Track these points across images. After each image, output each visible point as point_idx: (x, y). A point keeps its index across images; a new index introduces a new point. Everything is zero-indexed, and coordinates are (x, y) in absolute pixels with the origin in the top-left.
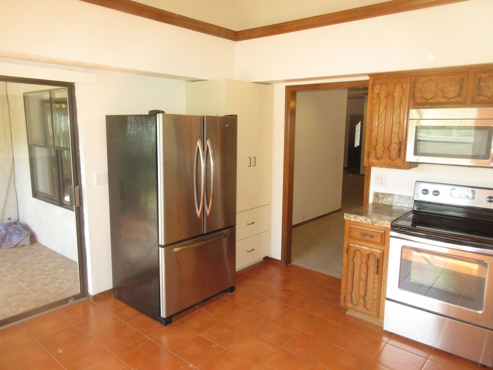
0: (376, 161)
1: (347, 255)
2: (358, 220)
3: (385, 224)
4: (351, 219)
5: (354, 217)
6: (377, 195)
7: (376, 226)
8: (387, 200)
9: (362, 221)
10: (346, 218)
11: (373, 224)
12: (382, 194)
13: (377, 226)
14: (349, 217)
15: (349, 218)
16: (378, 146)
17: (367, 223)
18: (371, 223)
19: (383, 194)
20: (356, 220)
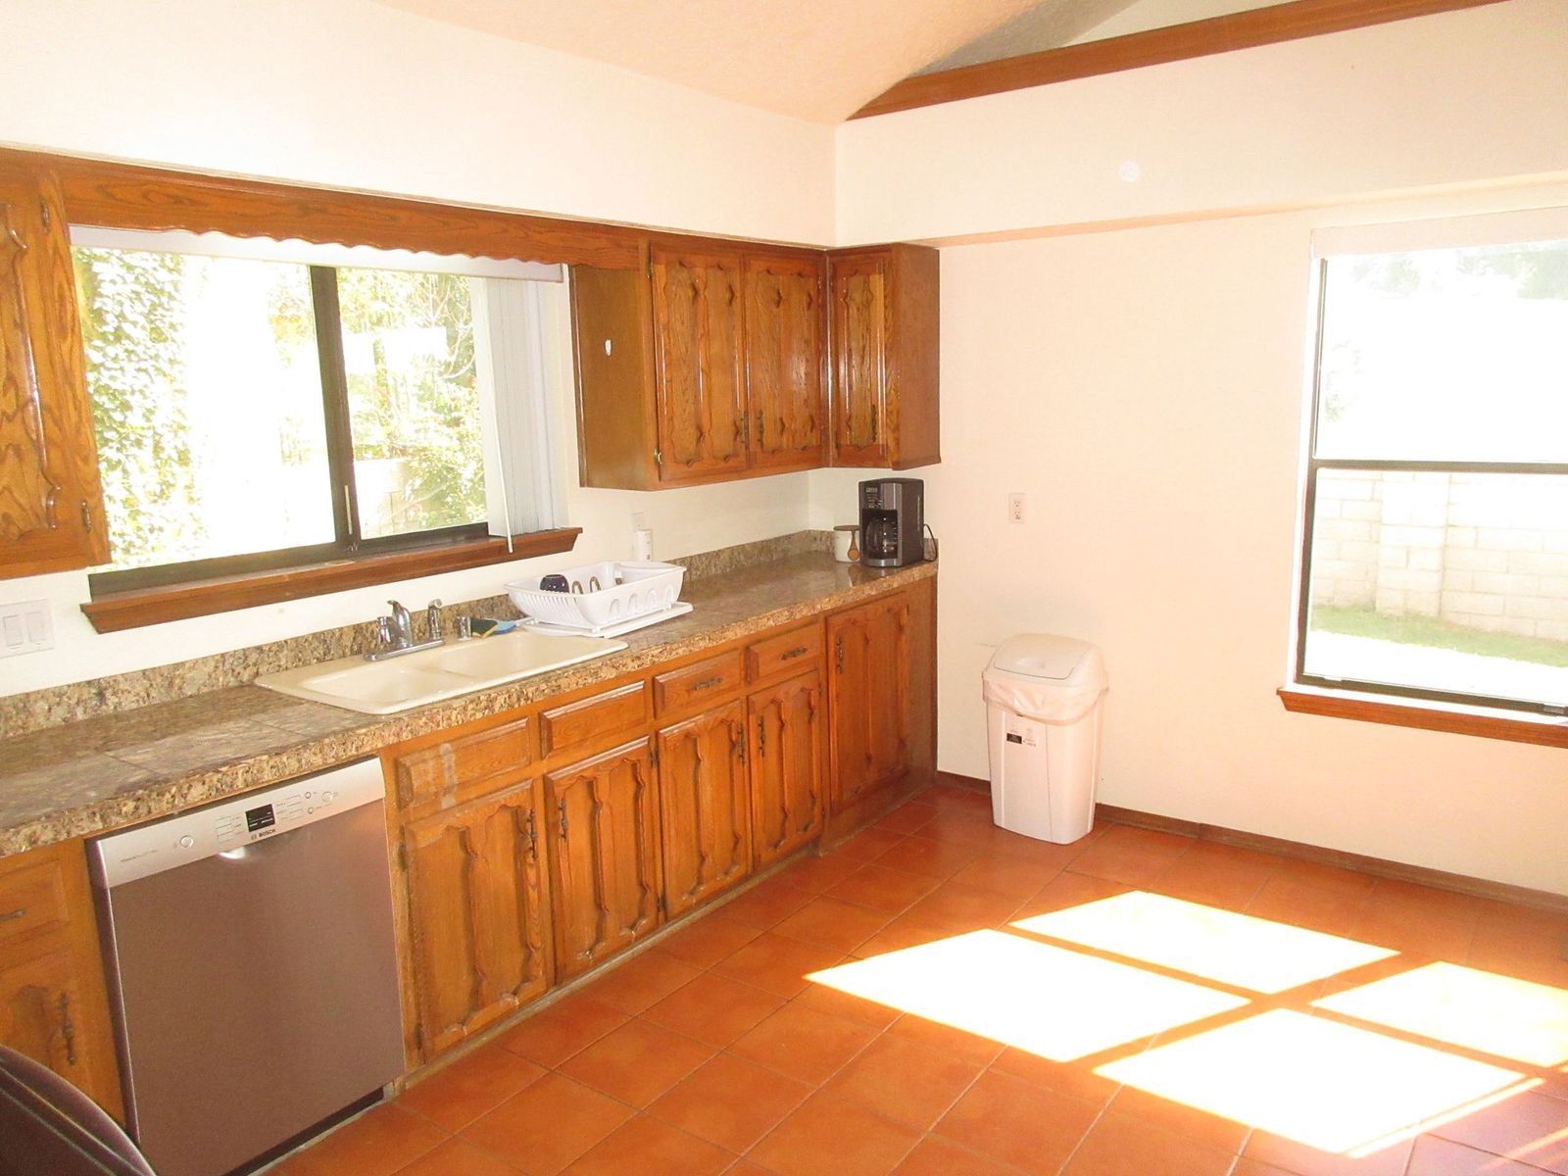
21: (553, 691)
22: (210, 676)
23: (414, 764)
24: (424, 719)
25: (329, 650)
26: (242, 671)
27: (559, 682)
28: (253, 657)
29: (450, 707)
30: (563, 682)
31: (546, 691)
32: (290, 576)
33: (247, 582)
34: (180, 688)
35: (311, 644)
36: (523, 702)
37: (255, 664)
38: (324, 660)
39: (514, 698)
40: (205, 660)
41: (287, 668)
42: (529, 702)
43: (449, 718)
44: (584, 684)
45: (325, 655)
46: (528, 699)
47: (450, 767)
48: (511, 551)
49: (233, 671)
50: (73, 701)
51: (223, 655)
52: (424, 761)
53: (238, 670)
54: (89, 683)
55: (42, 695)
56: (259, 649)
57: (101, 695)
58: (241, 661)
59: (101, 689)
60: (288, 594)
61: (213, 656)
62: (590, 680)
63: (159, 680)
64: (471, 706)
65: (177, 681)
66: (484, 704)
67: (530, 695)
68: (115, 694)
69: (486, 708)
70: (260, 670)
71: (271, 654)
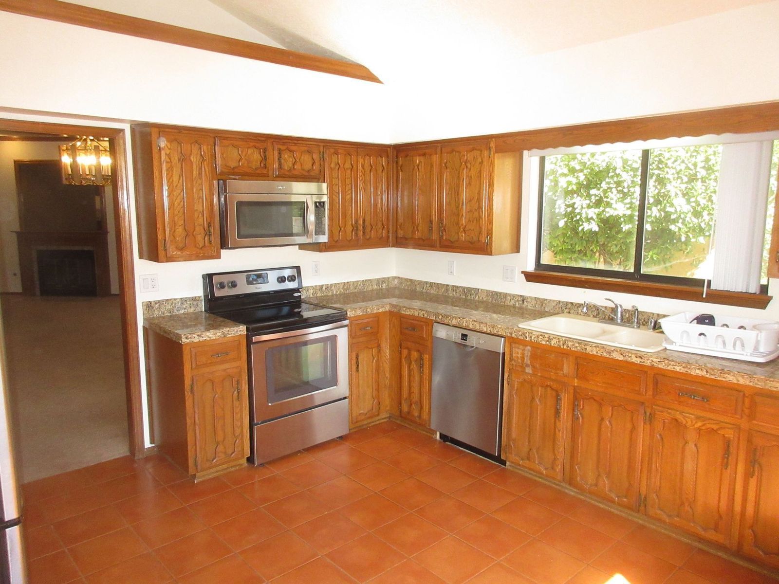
0: (179, 253)
1: (192, 395)
2: (204, 338)
3: (240, 331)
4: (193, 340)
5: (198, 335)
6: (149, 306)
7: (229, 337)
8: (165, 309)
9: (210, 338)
10: (186, 340)
11: (225, 336)
12: (156, 302)
13: (232, 337)
14: (191, 338)
15: (190, 340)
16: (177, 230)
17: (217, 338)
18: (223, 336)
19: (159, 301)
20: (201, 339)
21: (582, 349)
22: (554, 307)
23: (515, 347)
24: (521, 333)
25: (599, 314)
26: (564, 309)
27: (586, 347)
28: (569, 306)
29: (532, 333)
30: (589, 348)
31: (578, 348)
32: (585, 279)
33: (569, 277)
34: (544, 308)
35: (592, 308)
36: (565, 347)
37: (569, 309)
38: (596, 317)
39: (561, 343)
40: (554, 301)
41: (580, 315)
42: (568, 348)
43: (531, 337)
44: (601, 355)
45: (597, 315)
46: (568, 347)
47: (527, 356)
48: (704, 296)
49: (562, 308)
50: (516, 300)
51: (559, 301)
52: (519, 348)
53: (563, 308)
54: (521, 296)
55: (510, 295)
56: (572, 303)
57: (523, 301)
58: (565, 305)
59: (523, 299)
60: (586, 286)
61: (556, 301)
62: (605, 354)
63: (539, 302)
64: (541, 337)
65: (544, 305)
66: (547, 339)
67: (569, 346)
68: (527, 302)
69: (547, 341)
70: (571, 312)
71: (576, 307)
